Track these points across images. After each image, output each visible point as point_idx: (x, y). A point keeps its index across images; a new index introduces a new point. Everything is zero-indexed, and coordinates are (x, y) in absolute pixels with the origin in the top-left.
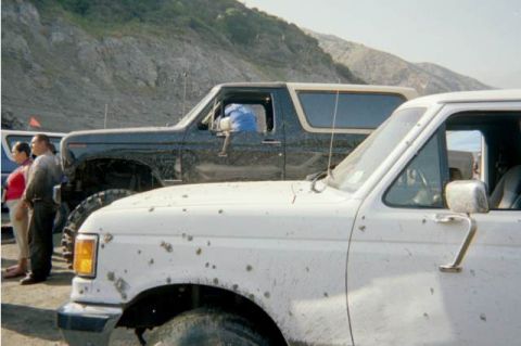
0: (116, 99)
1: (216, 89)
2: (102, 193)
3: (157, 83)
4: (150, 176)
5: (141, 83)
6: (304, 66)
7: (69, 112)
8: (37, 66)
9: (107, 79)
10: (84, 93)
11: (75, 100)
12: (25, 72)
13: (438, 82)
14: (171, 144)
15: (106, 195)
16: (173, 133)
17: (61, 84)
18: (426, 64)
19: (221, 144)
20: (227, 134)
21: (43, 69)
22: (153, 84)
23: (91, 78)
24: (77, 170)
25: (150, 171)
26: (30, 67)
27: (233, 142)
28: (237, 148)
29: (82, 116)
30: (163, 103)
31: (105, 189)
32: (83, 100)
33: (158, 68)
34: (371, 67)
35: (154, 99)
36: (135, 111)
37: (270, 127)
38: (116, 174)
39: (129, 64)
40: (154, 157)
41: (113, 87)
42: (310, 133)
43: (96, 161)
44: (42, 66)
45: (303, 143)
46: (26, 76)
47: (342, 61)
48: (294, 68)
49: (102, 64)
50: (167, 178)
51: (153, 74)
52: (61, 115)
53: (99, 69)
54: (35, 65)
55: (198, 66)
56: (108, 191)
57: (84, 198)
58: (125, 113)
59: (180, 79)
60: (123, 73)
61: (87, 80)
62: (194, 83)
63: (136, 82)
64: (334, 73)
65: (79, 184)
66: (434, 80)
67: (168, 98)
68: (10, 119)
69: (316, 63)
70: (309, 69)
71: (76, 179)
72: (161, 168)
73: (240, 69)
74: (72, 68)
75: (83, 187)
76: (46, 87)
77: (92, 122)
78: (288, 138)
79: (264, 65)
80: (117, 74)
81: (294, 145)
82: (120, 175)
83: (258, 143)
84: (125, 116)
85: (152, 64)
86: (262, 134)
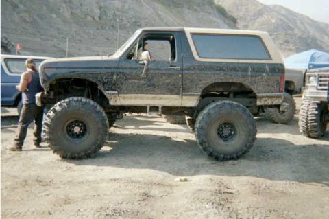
0: (74, 29)
1: (139, 32)
2: (67, 100)
3: (100, 18)
4: (97, 89)
5: (89, 18)
6: (195, 7)
7: (43, 37)
8: (21, 7)
9: (67, 15)
10: (53, 24)
11: (47, 29)
12: (14, 10)
13: (283, 18)
14: (110, 68)
15: (69, 101)
16: (111, 61)
17: (37, 18)
18: (275, 6)
19: (142, 68)
20: (146, 62)
21: (25, 8)
22: (97, 18)
23: (56, 14)
24: (51, 85)
25: (97, 85)
26: (17, 7)
27: (150, 67)
28: (152, 71)
29: (52, 40)
30: (104, 31)
31: (69, 97)
32: (52, 30)
33: (101, 8)
34: (239, 8)
35: (98, 29)
36: (86, 36)
37: (173, 57)
38: (75, 87)
39: (81, 5)
40: (99, 76)
41: (72, 21)
42: (199, 62)
43: (62, 79)
44: (25, 6)
45: (194, 69)
46: (15, 13)
47: (220, 4)
48: (189, 8)
49: (64, 5)
50: (108, 90)
51: (97, 11)
52: (38, 40)
53: (62, 8)
54: (19, 5)
55: (127, 7)
56: (71, 99)
57: (56, 103)
58: (79, 38)
59: (115, 15)
60: (78, 11)
61: (54, 16)
62: (124, 18)
63: (86, 18)
64: (215, 12)
65: (52, 93)
66: (280, 17)
67: (107, 28)
68: (6, 42)
69: (204, 5)
70: (199, 9)
71: (50, 90)
72: (104, 84)
73: (154, 9)
74: (44, 8)
75: (54, 95)
76: (27, 20)
77: (59, 44)
78: (185, 65)
79: (170, 6)
80: (74, 11)
81: (189, 69)
82: (78, 88)
83: (166, 68)
84: (80, 40)
85: (96, 5)
86: (168, 62)
